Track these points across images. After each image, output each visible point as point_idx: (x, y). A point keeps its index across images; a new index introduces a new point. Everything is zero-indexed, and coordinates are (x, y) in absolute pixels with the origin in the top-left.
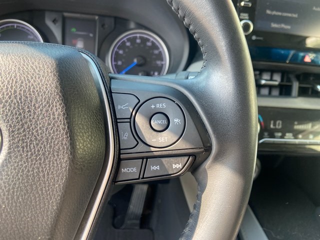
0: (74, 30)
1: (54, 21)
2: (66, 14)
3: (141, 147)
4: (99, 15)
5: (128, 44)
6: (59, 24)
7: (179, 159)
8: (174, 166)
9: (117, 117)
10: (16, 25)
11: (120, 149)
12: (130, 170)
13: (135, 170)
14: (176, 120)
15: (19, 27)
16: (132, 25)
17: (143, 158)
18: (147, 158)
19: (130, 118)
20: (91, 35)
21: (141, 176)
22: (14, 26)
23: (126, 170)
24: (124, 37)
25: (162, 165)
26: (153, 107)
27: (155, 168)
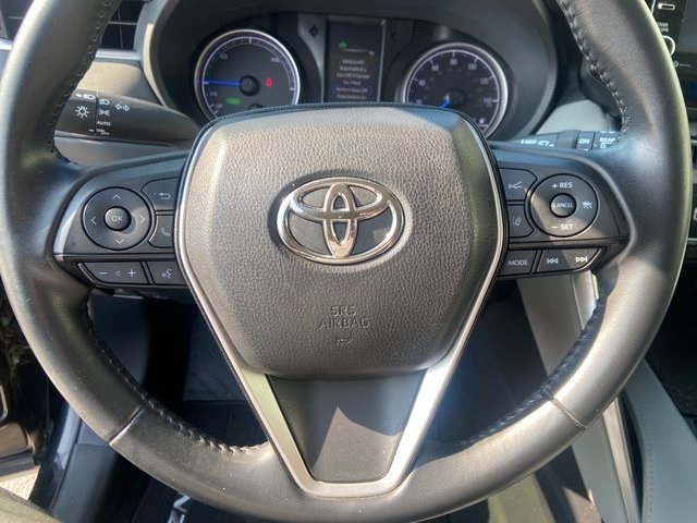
0: (343, 45)
1: (313, 31)
2: (332, 18)
3: (537, 235)
4: (387, 18)
5: (435, 68)
6: (321, 36)
7: (585, 251)
8: (577, 260)
9: (507, 198)
10: (250, 38)
11: (509, 237)
12: (520, 263)
13: (525, 262)
14: (587, 204)
15: (256, 41)
16: (444, 34)
17: (536, 249)
18: (542, 249)
19: (524, 200)
20: (372, 53)
21: (533, 271)
22: (248, 40)
23: (514, 263)
24: (428, 56)
25: (561, 258)
26: (555, 186)
27: (552, 261)
